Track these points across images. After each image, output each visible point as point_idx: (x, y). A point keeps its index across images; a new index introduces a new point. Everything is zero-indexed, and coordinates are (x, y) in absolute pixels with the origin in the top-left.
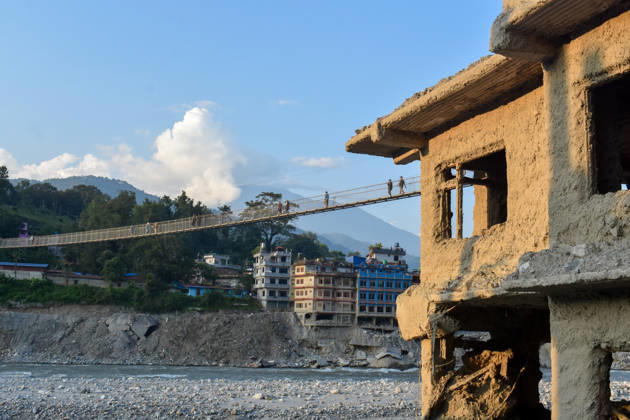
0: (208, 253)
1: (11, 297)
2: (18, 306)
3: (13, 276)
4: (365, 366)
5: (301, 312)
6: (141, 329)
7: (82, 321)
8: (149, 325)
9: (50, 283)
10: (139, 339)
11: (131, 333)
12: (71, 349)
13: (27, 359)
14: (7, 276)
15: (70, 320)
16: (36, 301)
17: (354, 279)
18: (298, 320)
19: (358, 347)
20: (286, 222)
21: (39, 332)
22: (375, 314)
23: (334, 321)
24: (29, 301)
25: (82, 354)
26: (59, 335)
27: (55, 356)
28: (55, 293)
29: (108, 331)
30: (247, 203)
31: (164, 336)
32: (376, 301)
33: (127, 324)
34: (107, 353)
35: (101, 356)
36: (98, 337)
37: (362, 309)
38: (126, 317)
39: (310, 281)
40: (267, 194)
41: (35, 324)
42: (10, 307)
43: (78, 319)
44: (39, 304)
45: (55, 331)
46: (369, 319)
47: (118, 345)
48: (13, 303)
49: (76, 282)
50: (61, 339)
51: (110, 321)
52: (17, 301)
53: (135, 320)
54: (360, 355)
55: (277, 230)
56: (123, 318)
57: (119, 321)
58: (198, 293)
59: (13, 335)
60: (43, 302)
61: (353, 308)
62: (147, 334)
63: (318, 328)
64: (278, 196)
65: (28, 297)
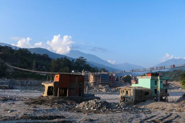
0: (73, 70)
4: (102, 91)
5: (91, 82)
17: (100, 77)
18: (90, 83)
19: (100, 88)
20: (84, 63)
22: (103, 83)
23: (96, 84)
24: (45, 79)
30: (77, 59)
32: (104, 81)
37: (101, 82)
39: (92, 77)
46: (102, 84)
54: (101, 89)
55: (82, 64)
61: (100, 82)
63: (94, 85)
64: (83, 58)
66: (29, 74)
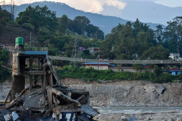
1: (99, 78)
2: (102, 82)
3: (97, 69)
6: (159, 91)
7: (132, 88)
8: (163, 89)
9: (112, 71)
10: (159, 95)
11: (155, 93)
12: (133, 100)
13: (117, 104)
14: (95, 69)
15: (128, 87)
16: (109, 79)
21: (117, 93)
24: (107, 79)
25: (138, 102)
26: (125, 94)
27: (127, 103)
28: (116, 76)
29: (146, 92)
30: (168, 23)
31: (170, 94)
33: (153, 89)
34: (149, 101)
35: (146, 103)
36: (142, 94)
38: (152, 86)
40: (179, 17)
41: (114, 90)
42: (99, 82)
43: (131, 87)
44: (111, 81)
45: (123, 93)
47: (152, 98)
48: (100, 80)
49: (122, 70)
50: (127, 96)
51: (145, 87)
52: (101, 80)
53: (156, 87)
56: (151, 86)
57: (150, 87)
58: (176, 74)
59: (107, 95)
60: (112, 80)
62: (163, 93)
65: (106, 77)
66: (67, 69)
